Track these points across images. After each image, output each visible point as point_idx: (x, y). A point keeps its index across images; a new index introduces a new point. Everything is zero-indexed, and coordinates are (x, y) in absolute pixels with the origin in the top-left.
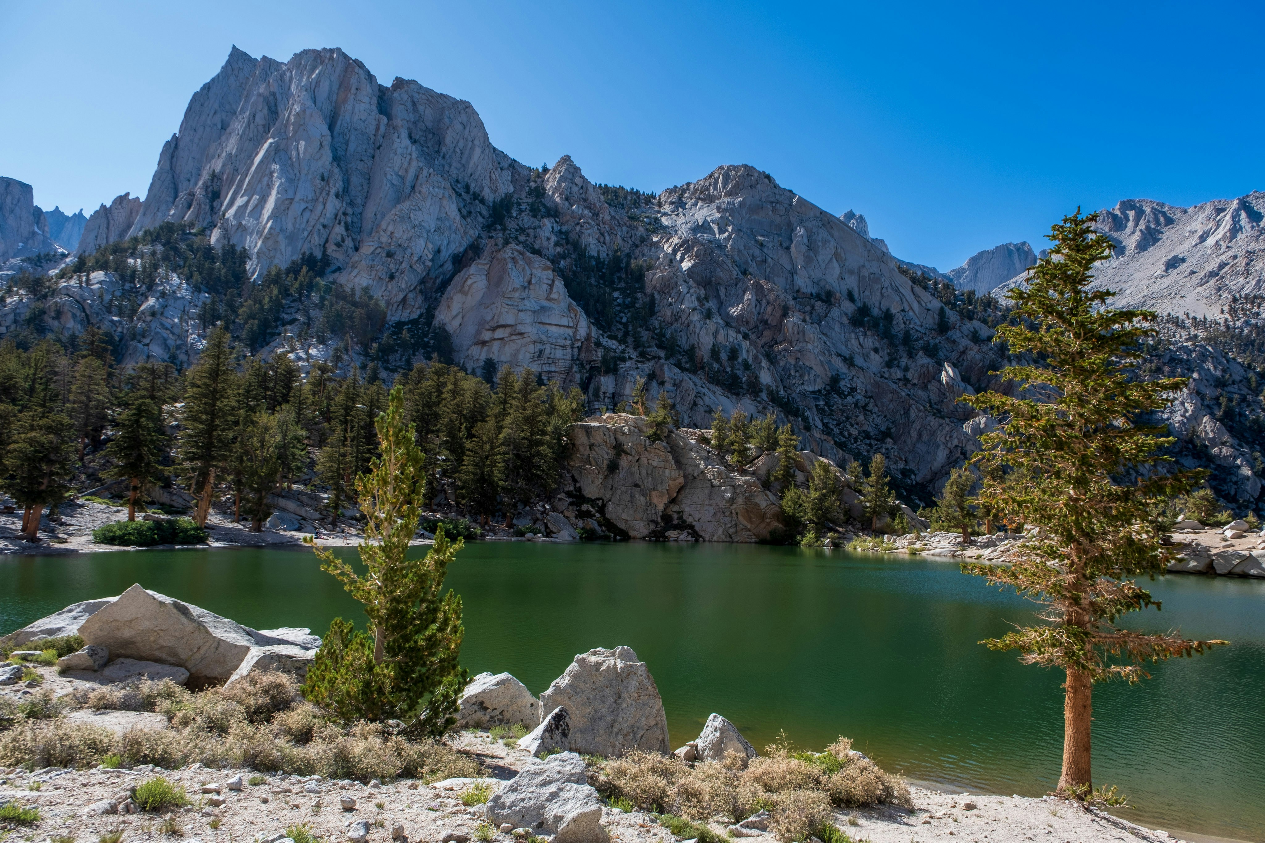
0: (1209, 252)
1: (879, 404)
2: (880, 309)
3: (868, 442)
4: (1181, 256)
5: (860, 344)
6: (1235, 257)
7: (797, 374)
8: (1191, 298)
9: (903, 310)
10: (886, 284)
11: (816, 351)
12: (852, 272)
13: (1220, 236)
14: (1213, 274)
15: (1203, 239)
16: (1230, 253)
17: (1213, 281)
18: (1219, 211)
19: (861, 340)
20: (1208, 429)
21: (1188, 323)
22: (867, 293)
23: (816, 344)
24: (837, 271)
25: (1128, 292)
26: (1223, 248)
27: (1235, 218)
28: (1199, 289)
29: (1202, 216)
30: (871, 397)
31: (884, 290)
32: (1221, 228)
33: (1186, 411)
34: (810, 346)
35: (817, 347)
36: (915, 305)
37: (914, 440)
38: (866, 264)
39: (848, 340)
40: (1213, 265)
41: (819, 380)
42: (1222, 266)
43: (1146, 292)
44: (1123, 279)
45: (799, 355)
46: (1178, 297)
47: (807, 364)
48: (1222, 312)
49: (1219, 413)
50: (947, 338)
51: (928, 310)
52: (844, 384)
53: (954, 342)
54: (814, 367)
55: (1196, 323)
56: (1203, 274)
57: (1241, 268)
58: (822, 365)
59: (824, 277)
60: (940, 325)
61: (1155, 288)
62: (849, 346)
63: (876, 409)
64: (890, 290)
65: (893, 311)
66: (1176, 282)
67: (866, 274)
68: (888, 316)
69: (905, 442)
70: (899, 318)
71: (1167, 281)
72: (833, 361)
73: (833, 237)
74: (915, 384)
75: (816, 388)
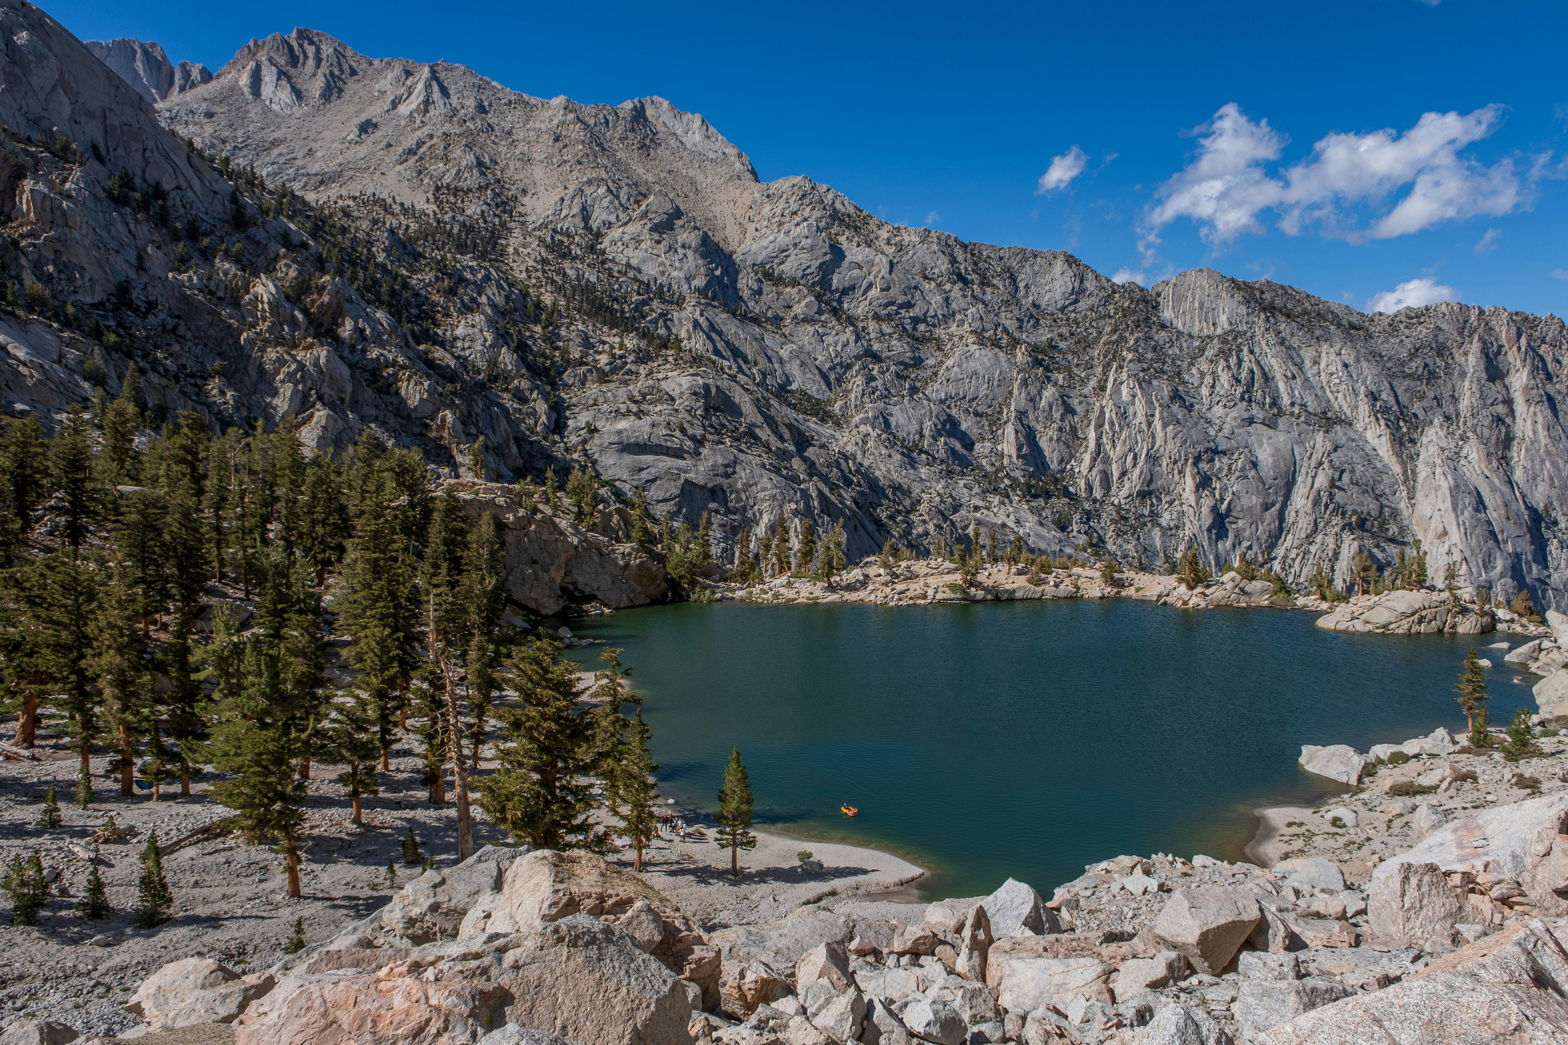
0: (403, 123)
1: (193, 327)
2: (145, 181)
3: (192, 381)
4: (374, 120)
5: (130, 232)
6: (431, 137)
7: (62, 276)
8: (392, 178)
9: (179, 187)
10: (150, 144)
11: (87, 242)
12: (91, 115)
13: (413, 106)
14: (411, 152)
15: (395, 104)
16: (425, 130)
17: (412, 161)
18: (408, 74)
19: (132, 226)
20: (507, 361)
21: (397, 208)
22: (121, 152)
23: (84, 232)
24: (67, 109)
25: (319, 154)
26: (418, 123)
27: (428, 86)
28: (399, 168)
29: (391, 76)
30: (178, 317)
31: (148, 154)
32: (413, 97)
33: (486, 340)
34: (76, 234)
35: (87, 236)
36: (196, 183)
37: (254, 379)
38: (114, 107)
39: (111, 223)
40: (409, 142)
41: (98, 288)
42: (420, 144)
43: (340, 159)
44: (312, 135)
45: (59, 246)
46: (378, 173)
47: (75, 260)
48: (428, 201)
49: (513, 345)
50: (248, 237)
51: (215, 192)
52: (137, 295)
53: (258, 243)
54: (86, 266)
55: (405, 211)
56: (401, 150)
57: (440, 152)
58: (100, 265)
59: (44, 114)
60: (235, 218)
61: (350, 155)
62: (113, 232)
63: (189, 335)
64: (156, 154)
65: (166, 186)
66: (373, 153)
67: (117, 124)
68: (159, 193)
69: (241, 381)
70: (175, 198)
71: (362, 151)
72: (111, 259)
73: (51, 50)
74: (220, 298)
75: (96, 299)
